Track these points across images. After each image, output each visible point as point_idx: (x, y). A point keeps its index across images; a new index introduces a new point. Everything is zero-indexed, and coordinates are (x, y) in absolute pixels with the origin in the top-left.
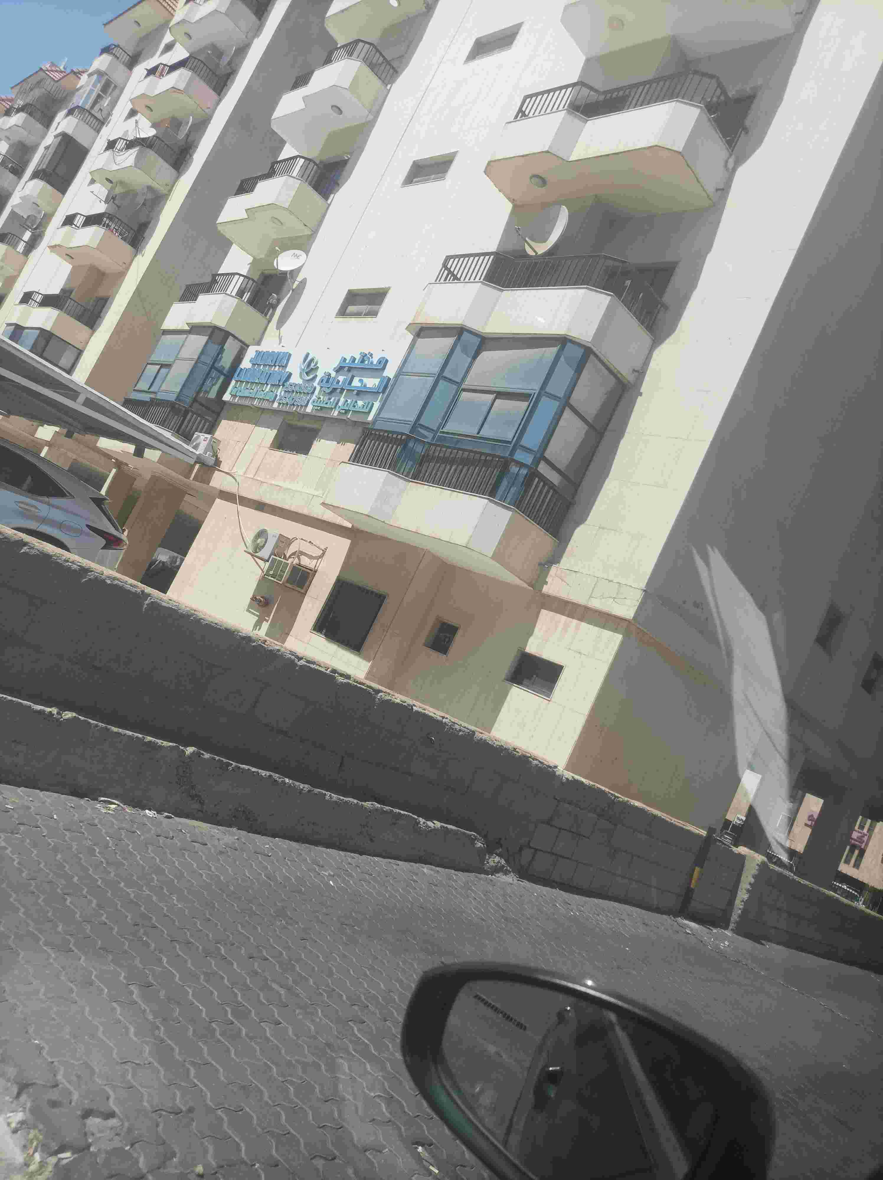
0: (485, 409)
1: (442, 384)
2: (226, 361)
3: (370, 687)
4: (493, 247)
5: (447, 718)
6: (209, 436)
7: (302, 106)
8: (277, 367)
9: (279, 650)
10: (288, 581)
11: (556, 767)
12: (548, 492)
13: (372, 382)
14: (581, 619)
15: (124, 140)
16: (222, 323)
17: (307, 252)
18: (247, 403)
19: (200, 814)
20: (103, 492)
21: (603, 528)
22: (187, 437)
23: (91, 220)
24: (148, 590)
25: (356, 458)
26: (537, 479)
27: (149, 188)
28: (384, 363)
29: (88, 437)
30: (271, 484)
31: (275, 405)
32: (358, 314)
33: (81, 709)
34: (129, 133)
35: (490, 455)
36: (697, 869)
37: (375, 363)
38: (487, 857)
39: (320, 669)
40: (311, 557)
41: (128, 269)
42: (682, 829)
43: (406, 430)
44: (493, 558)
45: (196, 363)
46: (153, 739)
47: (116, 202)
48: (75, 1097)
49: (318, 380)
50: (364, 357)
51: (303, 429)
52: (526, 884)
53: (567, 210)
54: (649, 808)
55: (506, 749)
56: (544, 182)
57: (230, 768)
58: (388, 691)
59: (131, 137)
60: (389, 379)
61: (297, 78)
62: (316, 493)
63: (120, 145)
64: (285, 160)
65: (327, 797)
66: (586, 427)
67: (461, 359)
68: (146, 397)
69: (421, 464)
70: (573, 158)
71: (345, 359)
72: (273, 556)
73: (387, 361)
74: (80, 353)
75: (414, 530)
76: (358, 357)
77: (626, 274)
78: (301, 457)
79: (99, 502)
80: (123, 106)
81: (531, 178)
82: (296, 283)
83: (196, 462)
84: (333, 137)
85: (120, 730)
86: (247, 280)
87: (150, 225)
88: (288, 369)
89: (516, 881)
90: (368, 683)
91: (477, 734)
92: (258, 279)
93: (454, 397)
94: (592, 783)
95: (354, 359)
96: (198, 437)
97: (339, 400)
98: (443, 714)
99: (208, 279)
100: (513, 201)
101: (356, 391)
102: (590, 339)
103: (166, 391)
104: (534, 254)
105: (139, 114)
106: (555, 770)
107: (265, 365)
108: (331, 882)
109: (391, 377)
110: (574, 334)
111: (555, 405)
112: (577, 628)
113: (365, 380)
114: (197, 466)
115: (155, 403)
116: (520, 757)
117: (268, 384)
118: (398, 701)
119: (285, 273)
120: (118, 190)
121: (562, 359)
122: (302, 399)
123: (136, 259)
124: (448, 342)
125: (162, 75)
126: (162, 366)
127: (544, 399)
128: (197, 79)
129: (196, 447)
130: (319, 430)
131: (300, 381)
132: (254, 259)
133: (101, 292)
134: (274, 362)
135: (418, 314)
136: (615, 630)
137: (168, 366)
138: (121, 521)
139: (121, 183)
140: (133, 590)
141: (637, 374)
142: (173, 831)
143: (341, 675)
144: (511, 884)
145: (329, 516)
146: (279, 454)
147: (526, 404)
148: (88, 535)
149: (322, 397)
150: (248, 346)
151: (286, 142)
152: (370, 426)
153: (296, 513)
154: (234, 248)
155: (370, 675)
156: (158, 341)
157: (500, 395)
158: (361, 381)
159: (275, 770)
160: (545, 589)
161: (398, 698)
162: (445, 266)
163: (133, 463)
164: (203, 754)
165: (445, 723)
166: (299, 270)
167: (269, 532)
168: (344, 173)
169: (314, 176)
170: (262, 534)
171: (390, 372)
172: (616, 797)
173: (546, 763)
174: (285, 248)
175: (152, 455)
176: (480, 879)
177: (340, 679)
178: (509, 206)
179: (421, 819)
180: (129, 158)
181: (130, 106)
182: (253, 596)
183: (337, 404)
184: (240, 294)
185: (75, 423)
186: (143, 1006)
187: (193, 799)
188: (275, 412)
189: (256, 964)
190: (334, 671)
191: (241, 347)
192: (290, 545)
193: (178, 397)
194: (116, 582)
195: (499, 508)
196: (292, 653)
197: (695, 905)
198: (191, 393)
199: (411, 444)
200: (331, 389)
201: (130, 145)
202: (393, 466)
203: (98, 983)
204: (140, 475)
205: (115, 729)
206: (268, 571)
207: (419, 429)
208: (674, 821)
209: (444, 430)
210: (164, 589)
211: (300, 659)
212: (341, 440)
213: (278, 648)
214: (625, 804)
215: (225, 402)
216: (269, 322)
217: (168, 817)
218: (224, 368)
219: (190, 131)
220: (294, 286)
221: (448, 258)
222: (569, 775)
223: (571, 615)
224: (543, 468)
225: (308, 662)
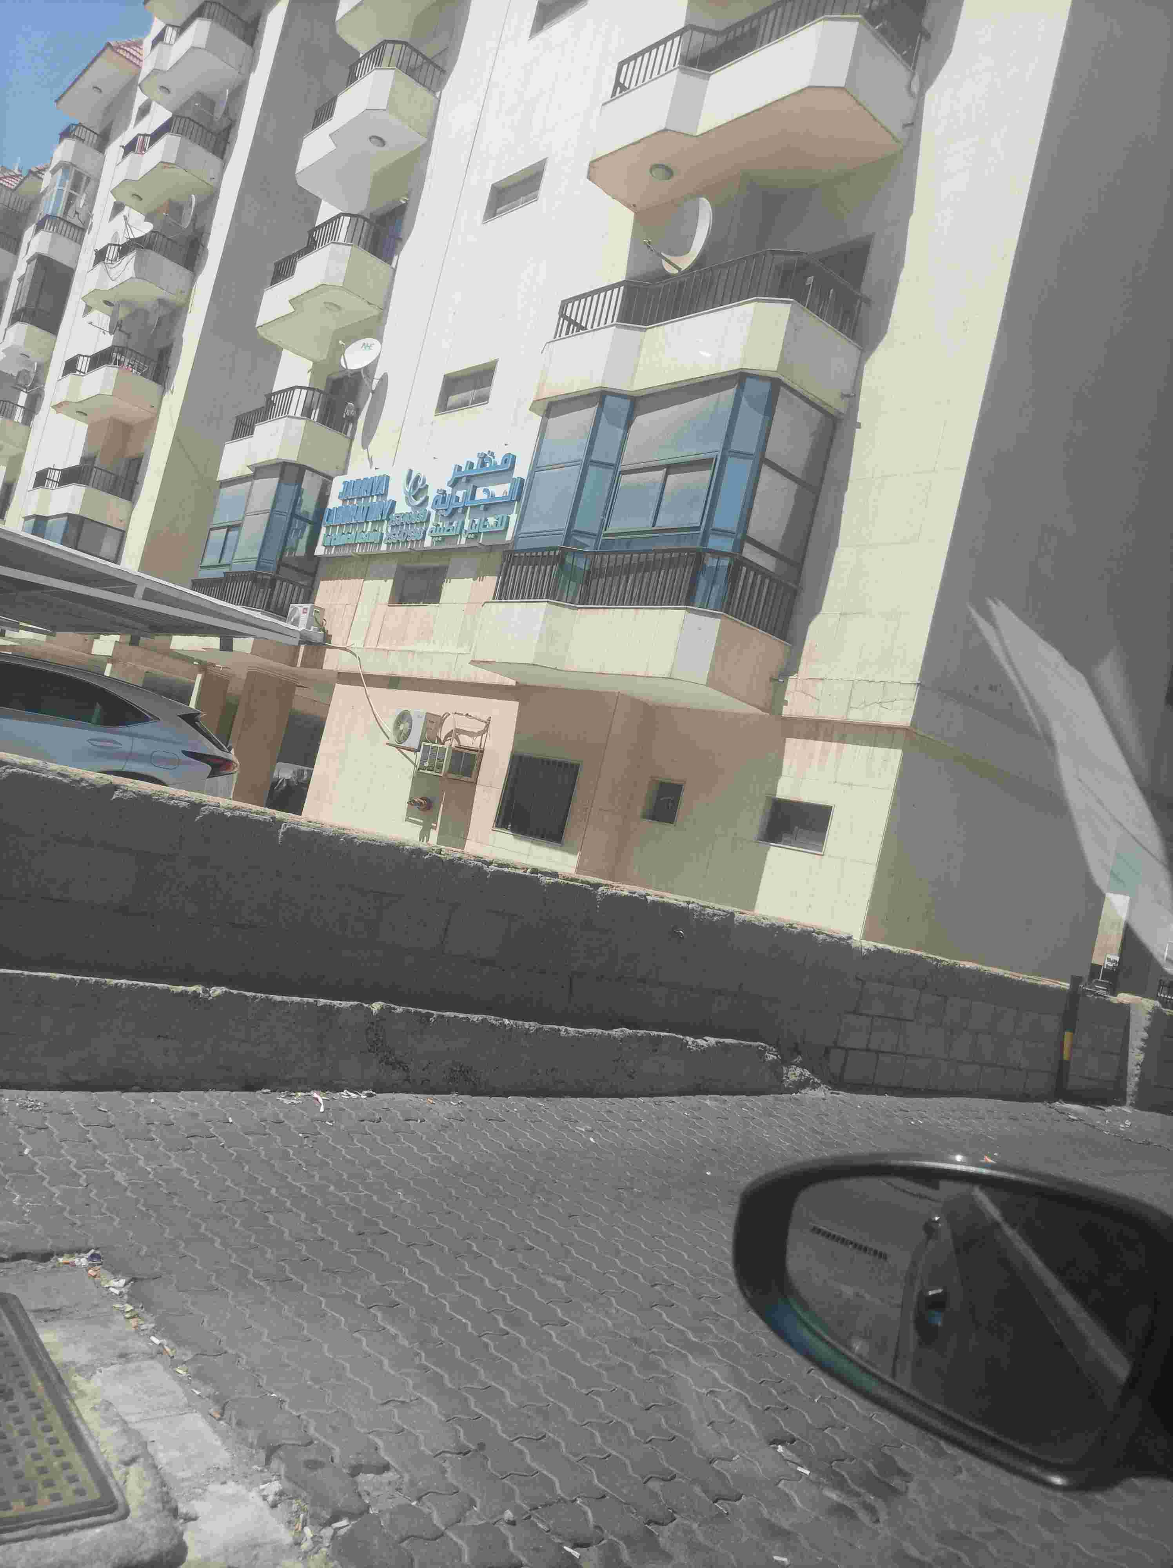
0: (655, 493)
1: (592, 470)
2: (308, 504)
3: (588, 883)
4: (619, 274)
5: (693, 902)
6: (308, 606)
7: (332, 147)
8: (375, 497)
9: (460, 858)
10: (450, 771)
11: (850, 938)
12: (762, 583)
13: (500, 490)
14: (842, 740)
15: (115, 245)
16: (292, 456)
17: (380, 338)
18: (347, 552)
19: (407, 1085)
20: (192, 705)
21: (845, 614)
22: (282, 612)
23: (99, 360)
24: (279, 815)
25: (503, 593)
26: (745, 569)
27: (161, 302)
28: (510, 461)
29: (159, 639)
30: (400, 651)
31: (384, 547)
32: (465, 404)
33: (231, 980)
34: (121, 237)
35: (676, 550)
36: (1068, 1035)
37: (499, 464)
38: (785, 1072)
39: (518, 871)
40: (471, 734)
41: (157, 414)
42: (1036, 985)
43: (559, 542)
44: (707, 685)
45: (270, 516)
46: (328, 1002)
47: (123, 328)
48: (337, 1451)
49: (431, 501)
50: (484, 459)
51: (425, 570)
52: (843, 1095)
53: (707, 202)
54: (985, 968)
55: (778, 927)
56: (669, 172)
57: (432, 1019)
58: (610, 882)
59: (122, 241)
60: (522, 480)
61: (316, 111)
62: (461, 650)
63: (112, 253)
64: (325, 224)
65: (563, 1033)
66: (794, 487)
67: (610, 433)
68: (218, 573)
69: (587, 583)
70: (700, 131)
71: (460, 468)
72: (423, 743)
73: (514, 457)
74: (123, 534)
75: (597, 670)
76: (476, 461)
77: (804, 267)
78: (430, 608)
79: (190, 718)
80: (104, 201)
81: (651, 172)
82: (375, 382)
83: (300, 643)
84: (381, 179)
85: (285, 998)
86: (311, 392)
87: (173, 350)
88: (389, 497)
89: (828, 1093)
90: (583, 877)
91: (737, 915)
92: (326, 387)
93: (612, 484)
94: (902, 949)
95: (472, 464)
96: (295, 609)
97: (463, 523)
98: (687, 899)
99: (261, 402)
100: (632, 207)
101: (482, 507)
102: (775, 368)
103: (243, 560)
104: (676, 271)
105: (127, 208)
106: (849, 941)
107: (359, 498)
108: (592, 1139)
109: (525, 477)
110: (752, 365)
111: (747, 465)
112: (839, 751)
113: (492, 489)
114: (302, 647)
115: (232, 578)
116: (799, 933)
117: (368, 523)
118: (626, 893)
119: (357, 373)
120: (122, 314)
121: (744, 403)
122: (414, 533)
123: (165, 397)
124: (588, 414)
125: (143, 149)
126: (229, 528)
127: (731, 461)
128: (189, 143)
129: (296, 622)
130: (447, 567)
131: (409, 510)
132: (315, 363)
133: (131, 452)
134: (369, 491)
135: (541, 386)
136: (891, 745)
137: (237, 526)
138: (224, 737)
139: (124, 302)
140: (261, 818)
141: (847, 399)
142: (378, 1111)
143: (546, 874)
144: (824, 1099)
145: (483, 676)
146: (401, 610)
147: (707, 474)
148: (189, 763)
149: (441, 524)
150: (331, 478)
151: (321, 200)
152: (510, 548)
153: (441, 681)
154: (286, 355)
155: (580, 869)
156: (216, 497)
157: (671, 468)
158: (486, 491)
159: (488, 1010)
160: (786, 711)
161: (625, 889)
162: (562, 315)
163: (222, 661)
164: (394, 1009)
165: (693, 909)
166: (374, 364)
167: (412, 714)
168: (406, 222)
169: (367, 237)
170: (403, 717)
171: (522, 471)
172: (938, 961)
173: (836, 935)
174: (351, 339)
175: (243, 645)
176: (782, 1101)
177: (546, 880)
178: (630, 215)
179: (688, 1038)
180: (127, 268)
181: (112, 200)
182: (410, 798)
183: (462, 527)
184: (307, 412)
185: (139, 625)
186: (393, 1330)
187: (394, 1068)
188: (387, 555)
189: (520, 1256)
190: (535, 871)
191: (324, 481)
192: (442, 724)
193: (258, 563)
194: (237, 813)
195: (703, 618)
196: (478, 859)
197: (1074, 1082)
198: (273, 555)
199: (568, 560)
200: (450, 511)
201: (124, 250)
202: (553, 594)
203: (330, 1312)
204: (234, 676)
205: (278, 998)
206: (422, 763)
207: (576, 538)
208: (1022, 977)
209: (609, 531)
210: (298, 809)
211: (489, 864)
212: (478, 575)
213: (458, 855)
214: (951, 969)
215: (319, 558)
216: (352, 439)
217: (370, 1095)
218: (307, 513)
219: (195, 216)
220: (373, 388)
221: (564, 304)
222: (869, 945)
223: (828, 738)
224: (750, 553)
225: (501, 865)
